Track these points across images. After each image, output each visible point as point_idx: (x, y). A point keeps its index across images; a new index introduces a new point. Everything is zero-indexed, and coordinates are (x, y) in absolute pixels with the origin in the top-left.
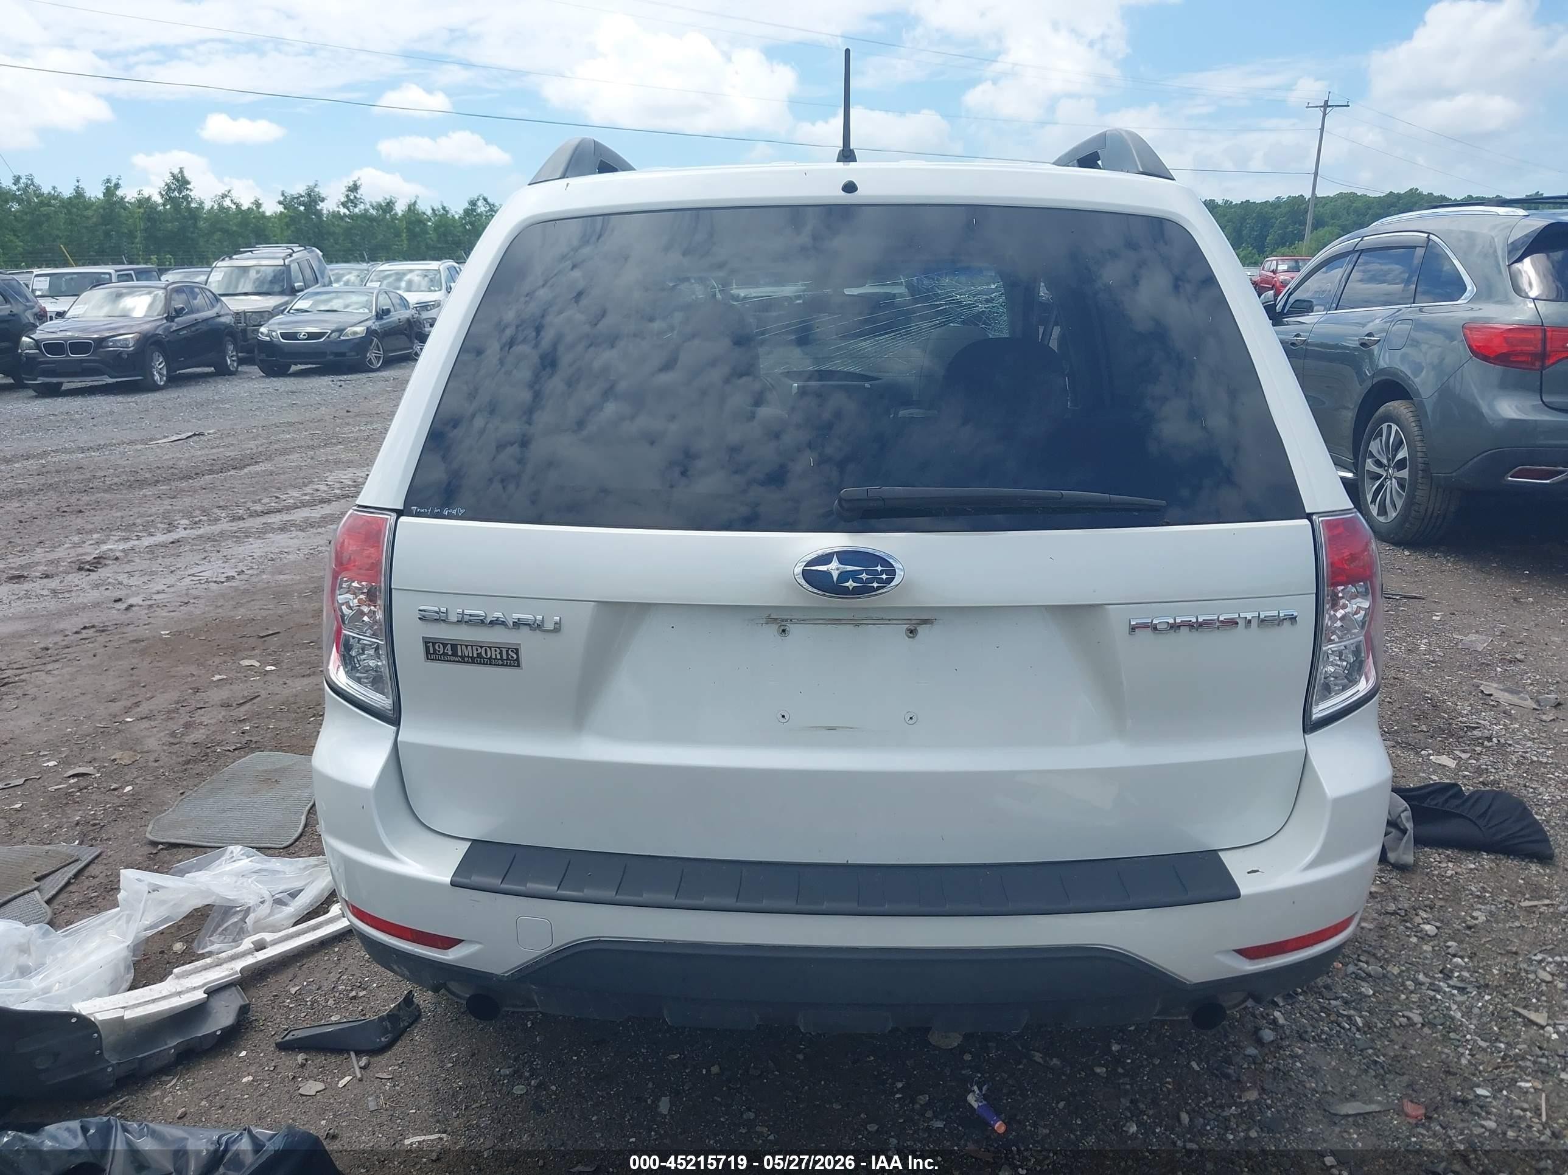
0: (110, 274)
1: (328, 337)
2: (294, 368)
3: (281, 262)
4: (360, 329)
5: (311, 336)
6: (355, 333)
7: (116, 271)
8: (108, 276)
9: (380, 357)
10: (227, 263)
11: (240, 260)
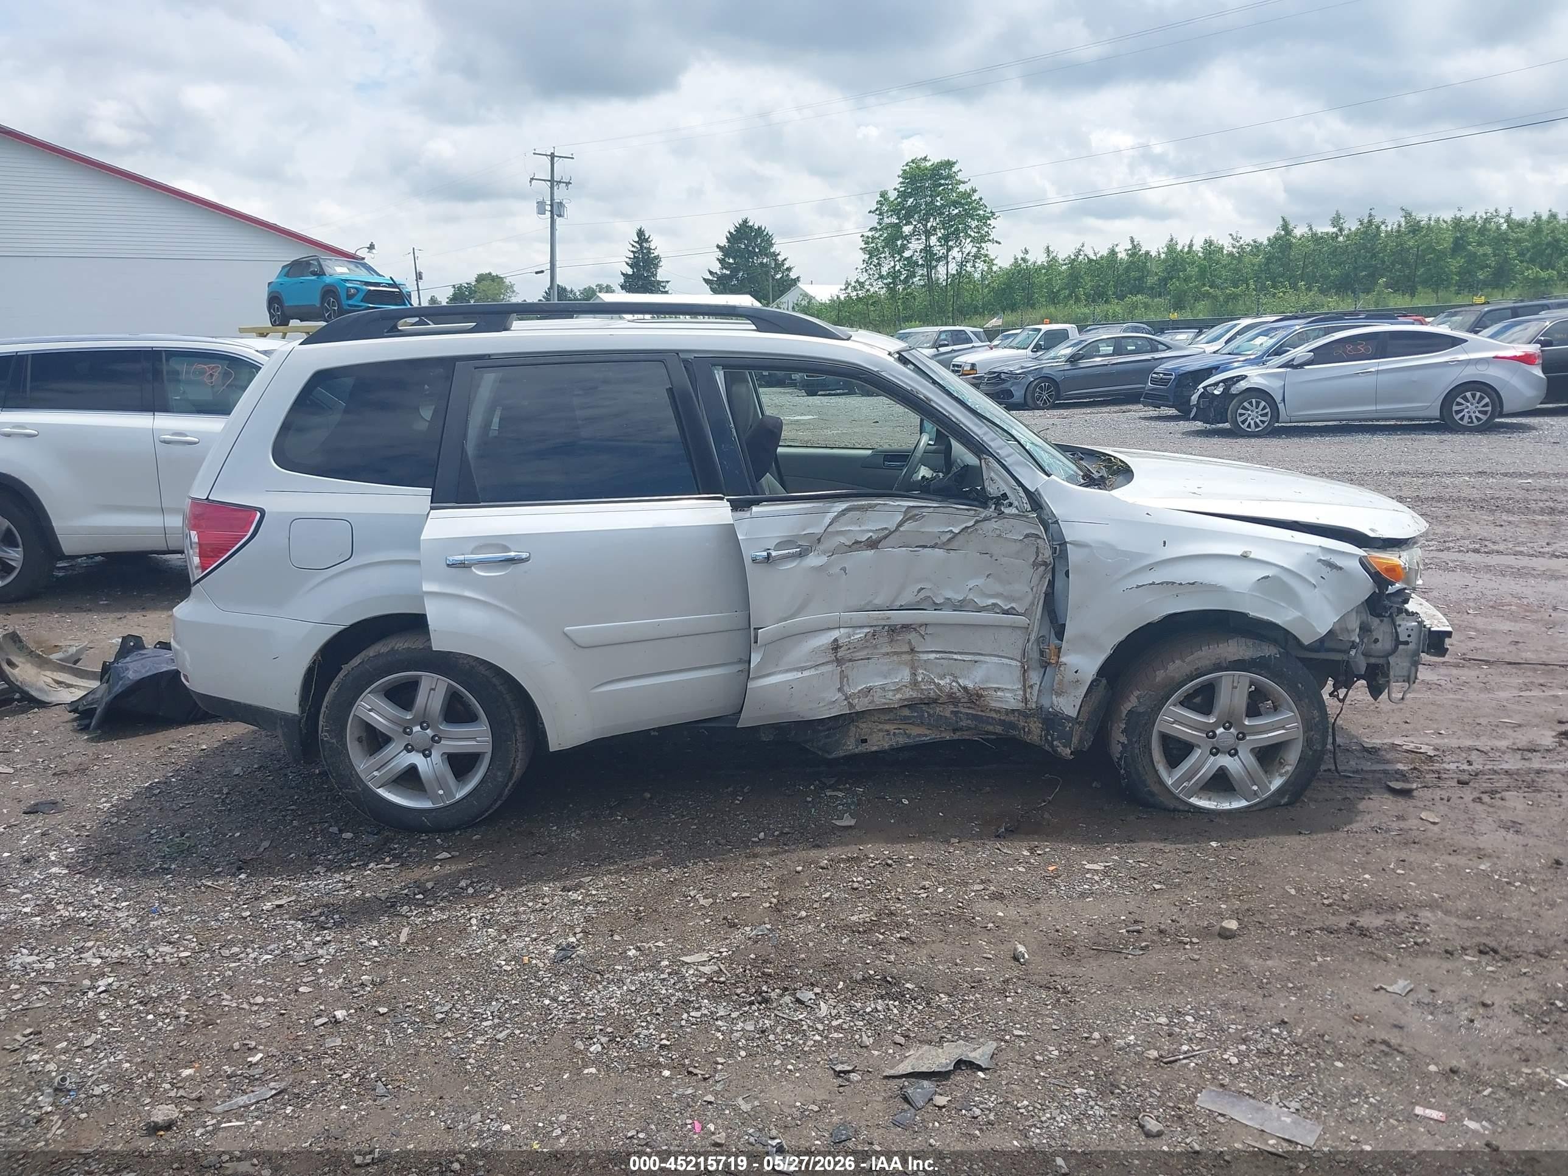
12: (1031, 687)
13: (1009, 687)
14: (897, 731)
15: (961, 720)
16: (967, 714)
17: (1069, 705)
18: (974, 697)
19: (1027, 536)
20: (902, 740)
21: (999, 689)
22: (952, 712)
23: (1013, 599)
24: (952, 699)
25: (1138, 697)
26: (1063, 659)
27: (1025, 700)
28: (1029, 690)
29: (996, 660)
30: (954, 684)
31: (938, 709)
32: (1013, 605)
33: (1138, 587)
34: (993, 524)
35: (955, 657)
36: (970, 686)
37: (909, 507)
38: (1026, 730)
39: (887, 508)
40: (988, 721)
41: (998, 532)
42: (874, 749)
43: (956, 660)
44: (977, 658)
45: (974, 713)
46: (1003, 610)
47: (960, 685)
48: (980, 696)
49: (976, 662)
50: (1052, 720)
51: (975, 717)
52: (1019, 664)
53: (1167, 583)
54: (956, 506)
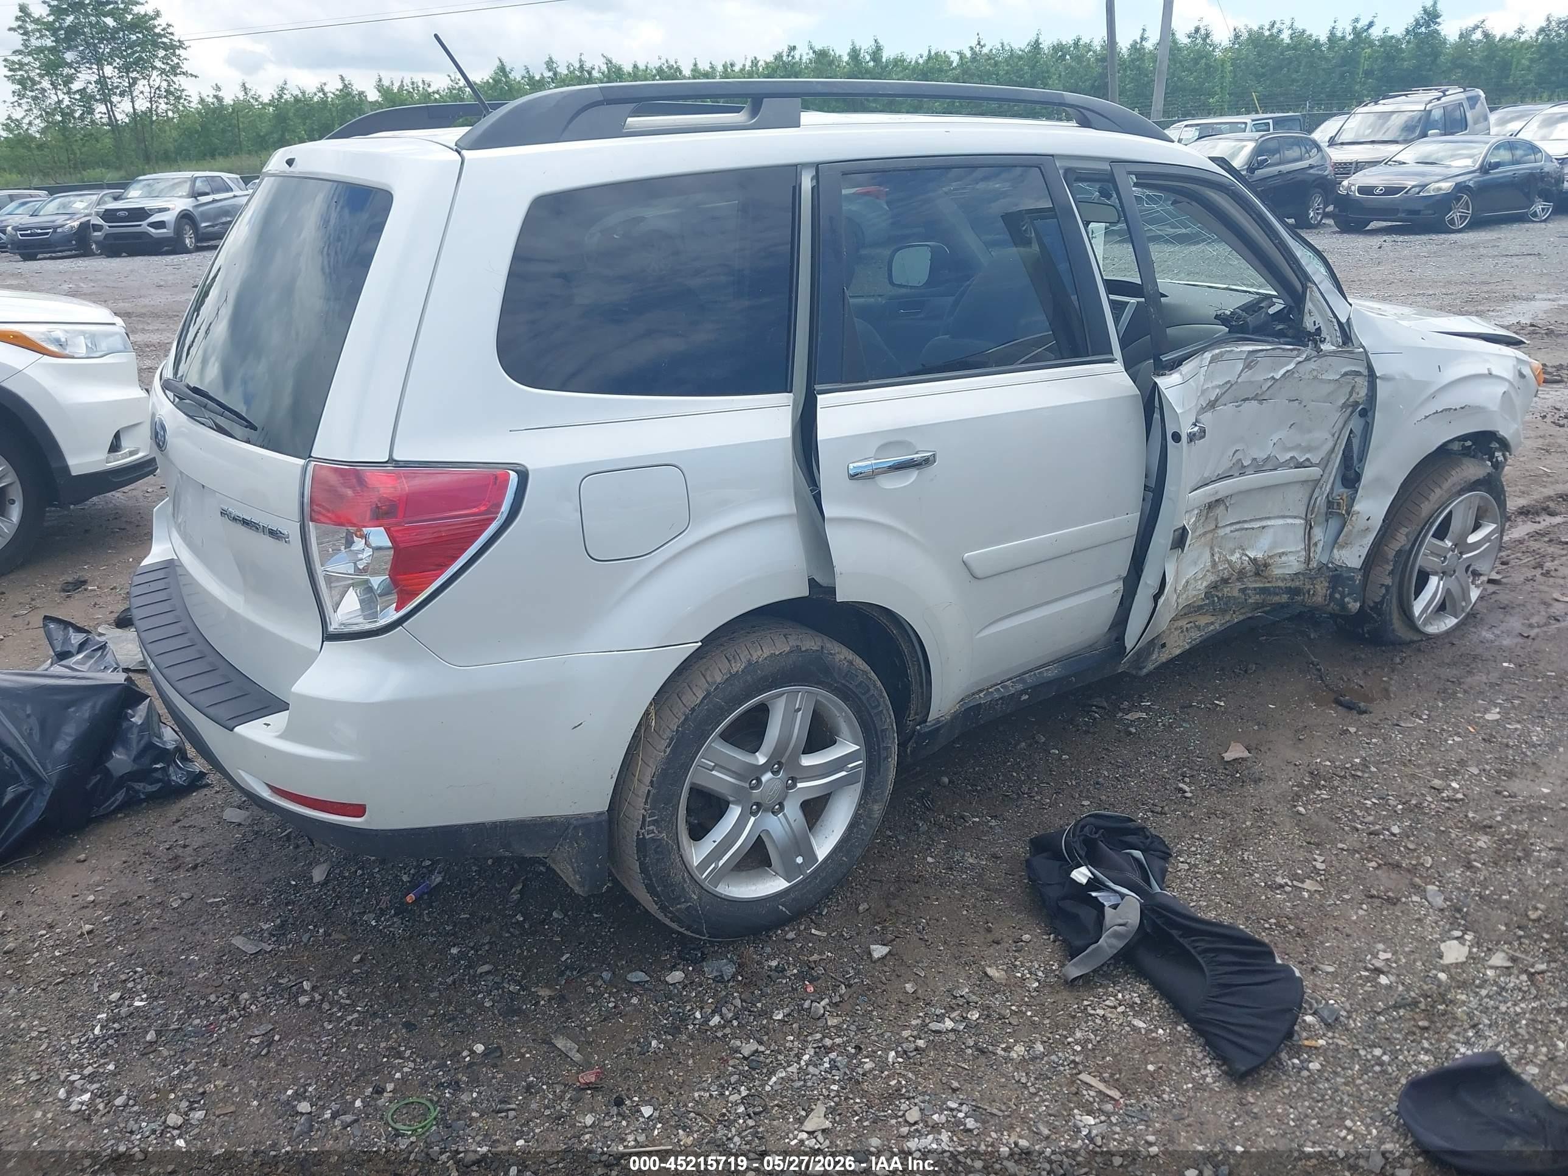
0: (1246, 123)
1: (1406, 193)
2: (1374, 225)
3: (1422, 107)
4: (1447, 186)
5: (1390, 190)
6: (1440, 189)
7: (1253, 121)
8: (1243, 126)
9: (1467, 217)
10: (1372, 108)
11: (1385, 106)
12: (1316, 544)
13: (1293, 549)
14: (1189, 626)
15: (1250, 597)
16: (1255, 589)
17: (1352, 557)
18: (1260, 568)
19: (1346, 374)
20: (1196, 635)
21: (1283, 553)
22: (1240, 590)
23: (1309, 449)
24: (1242, 574)
25: (1407, 535)
26: (1357, 507)
27: (1308, 560)
28: (1312, 550)
29: (1281, 522)
30: (1244, 558)
31: (1225, 590)
32: (1308, 456)
33: (1426, 417)
34: (1312, 365)
35: (1246, 526)
36: (1260, 556)
37: (1250, 352)
38: (1311, 593)
39: (1231, 356)
40: (1276, 591)
41: (1315, 373)
42: (1178, 652)
43: (1247, 529)
44: (1264, 523)
45: (1262, 585)
46: (1298, 463)
47: (1250, 558)
48: (1266, 565)
49: (1264, 527)
50: (1337, 577)
51: (1263, 591)
52: (1302, 522)
53: (1446, 410)
54: (1283, 346)
